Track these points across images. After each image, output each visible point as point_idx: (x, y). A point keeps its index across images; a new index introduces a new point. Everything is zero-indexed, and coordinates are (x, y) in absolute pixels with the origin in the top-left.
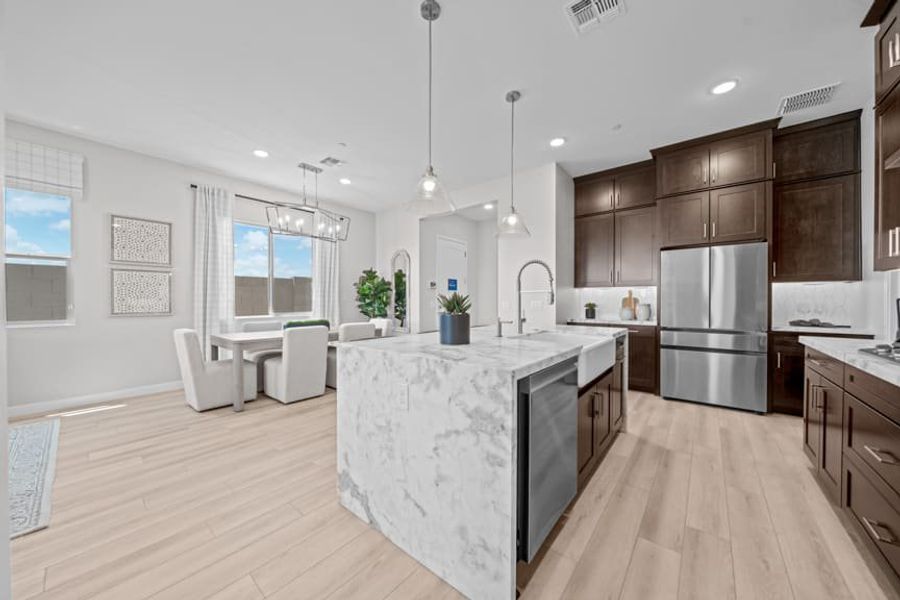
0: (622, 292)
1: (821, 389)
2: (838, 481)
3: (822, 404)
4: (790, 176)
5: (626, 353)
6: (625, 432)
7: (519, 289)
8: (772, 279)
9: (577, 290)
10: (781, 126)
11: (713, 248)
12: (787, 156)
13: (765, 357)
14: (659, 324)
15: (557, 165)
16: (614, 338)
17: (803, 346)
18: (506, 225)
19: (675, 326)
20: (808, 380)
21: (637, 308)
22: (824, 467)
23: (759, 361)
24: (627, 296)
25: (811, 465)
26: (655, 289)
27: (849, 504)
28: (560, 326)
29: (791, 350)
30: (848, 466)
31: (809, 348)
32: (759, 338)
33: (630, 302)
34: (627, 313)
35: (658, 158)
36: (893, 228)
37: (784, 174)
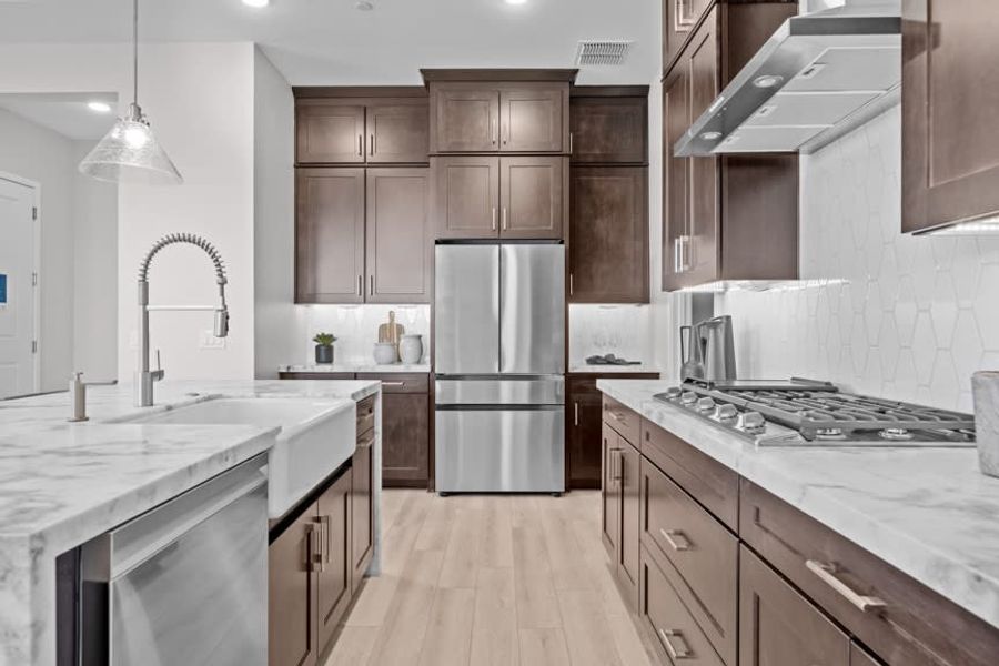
0: (378, 314)
1: (618, 453)
2: (636, 581)
3: (620, 475)
4: (585, 155)
5: (379, 428)
6: (377, 575)
7: (146, 302)
8: (569, 299)
9: (300, 308)
10: (578, 83)
11: (503, 246)
12: (584, 126)
13: (562, 410)
14: (433, 369)
15: (258, 49)
16: (354, 402)
17: (600, 393)
18: (119, 145)
19: (458, 371)
20: (606, 442)
21: (402, 341)
22: (622, 562)
23: (556, 418)
24: (387, 321)
25: (609, 560)
26: (427, 309)
27: (646, 611)
28: (262, 382)
29: (587, 397)
30: (646, 559)
31: (607, 395)
32: (556, 383)
33: (390, 332)
34: (386, 352)
35: (434, 88)
36: (678, 238)
37: (581, 152)
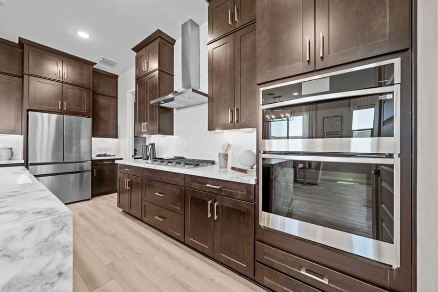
4: (97, 91)
8: (92, 136)
10: (95, 66)
13: (90, 172)
20: (120, 178)
22: (131, 209)
26: (22, 136)
27: (145, 216)
30: (145, 203)
36: (144, 122)
